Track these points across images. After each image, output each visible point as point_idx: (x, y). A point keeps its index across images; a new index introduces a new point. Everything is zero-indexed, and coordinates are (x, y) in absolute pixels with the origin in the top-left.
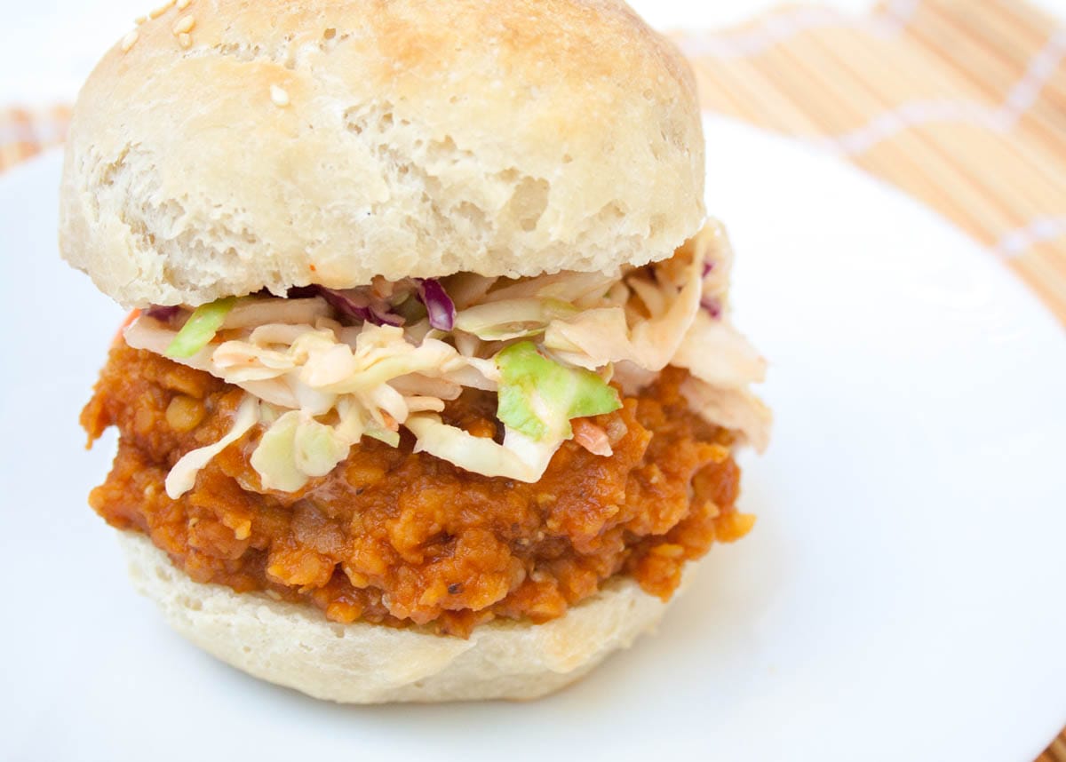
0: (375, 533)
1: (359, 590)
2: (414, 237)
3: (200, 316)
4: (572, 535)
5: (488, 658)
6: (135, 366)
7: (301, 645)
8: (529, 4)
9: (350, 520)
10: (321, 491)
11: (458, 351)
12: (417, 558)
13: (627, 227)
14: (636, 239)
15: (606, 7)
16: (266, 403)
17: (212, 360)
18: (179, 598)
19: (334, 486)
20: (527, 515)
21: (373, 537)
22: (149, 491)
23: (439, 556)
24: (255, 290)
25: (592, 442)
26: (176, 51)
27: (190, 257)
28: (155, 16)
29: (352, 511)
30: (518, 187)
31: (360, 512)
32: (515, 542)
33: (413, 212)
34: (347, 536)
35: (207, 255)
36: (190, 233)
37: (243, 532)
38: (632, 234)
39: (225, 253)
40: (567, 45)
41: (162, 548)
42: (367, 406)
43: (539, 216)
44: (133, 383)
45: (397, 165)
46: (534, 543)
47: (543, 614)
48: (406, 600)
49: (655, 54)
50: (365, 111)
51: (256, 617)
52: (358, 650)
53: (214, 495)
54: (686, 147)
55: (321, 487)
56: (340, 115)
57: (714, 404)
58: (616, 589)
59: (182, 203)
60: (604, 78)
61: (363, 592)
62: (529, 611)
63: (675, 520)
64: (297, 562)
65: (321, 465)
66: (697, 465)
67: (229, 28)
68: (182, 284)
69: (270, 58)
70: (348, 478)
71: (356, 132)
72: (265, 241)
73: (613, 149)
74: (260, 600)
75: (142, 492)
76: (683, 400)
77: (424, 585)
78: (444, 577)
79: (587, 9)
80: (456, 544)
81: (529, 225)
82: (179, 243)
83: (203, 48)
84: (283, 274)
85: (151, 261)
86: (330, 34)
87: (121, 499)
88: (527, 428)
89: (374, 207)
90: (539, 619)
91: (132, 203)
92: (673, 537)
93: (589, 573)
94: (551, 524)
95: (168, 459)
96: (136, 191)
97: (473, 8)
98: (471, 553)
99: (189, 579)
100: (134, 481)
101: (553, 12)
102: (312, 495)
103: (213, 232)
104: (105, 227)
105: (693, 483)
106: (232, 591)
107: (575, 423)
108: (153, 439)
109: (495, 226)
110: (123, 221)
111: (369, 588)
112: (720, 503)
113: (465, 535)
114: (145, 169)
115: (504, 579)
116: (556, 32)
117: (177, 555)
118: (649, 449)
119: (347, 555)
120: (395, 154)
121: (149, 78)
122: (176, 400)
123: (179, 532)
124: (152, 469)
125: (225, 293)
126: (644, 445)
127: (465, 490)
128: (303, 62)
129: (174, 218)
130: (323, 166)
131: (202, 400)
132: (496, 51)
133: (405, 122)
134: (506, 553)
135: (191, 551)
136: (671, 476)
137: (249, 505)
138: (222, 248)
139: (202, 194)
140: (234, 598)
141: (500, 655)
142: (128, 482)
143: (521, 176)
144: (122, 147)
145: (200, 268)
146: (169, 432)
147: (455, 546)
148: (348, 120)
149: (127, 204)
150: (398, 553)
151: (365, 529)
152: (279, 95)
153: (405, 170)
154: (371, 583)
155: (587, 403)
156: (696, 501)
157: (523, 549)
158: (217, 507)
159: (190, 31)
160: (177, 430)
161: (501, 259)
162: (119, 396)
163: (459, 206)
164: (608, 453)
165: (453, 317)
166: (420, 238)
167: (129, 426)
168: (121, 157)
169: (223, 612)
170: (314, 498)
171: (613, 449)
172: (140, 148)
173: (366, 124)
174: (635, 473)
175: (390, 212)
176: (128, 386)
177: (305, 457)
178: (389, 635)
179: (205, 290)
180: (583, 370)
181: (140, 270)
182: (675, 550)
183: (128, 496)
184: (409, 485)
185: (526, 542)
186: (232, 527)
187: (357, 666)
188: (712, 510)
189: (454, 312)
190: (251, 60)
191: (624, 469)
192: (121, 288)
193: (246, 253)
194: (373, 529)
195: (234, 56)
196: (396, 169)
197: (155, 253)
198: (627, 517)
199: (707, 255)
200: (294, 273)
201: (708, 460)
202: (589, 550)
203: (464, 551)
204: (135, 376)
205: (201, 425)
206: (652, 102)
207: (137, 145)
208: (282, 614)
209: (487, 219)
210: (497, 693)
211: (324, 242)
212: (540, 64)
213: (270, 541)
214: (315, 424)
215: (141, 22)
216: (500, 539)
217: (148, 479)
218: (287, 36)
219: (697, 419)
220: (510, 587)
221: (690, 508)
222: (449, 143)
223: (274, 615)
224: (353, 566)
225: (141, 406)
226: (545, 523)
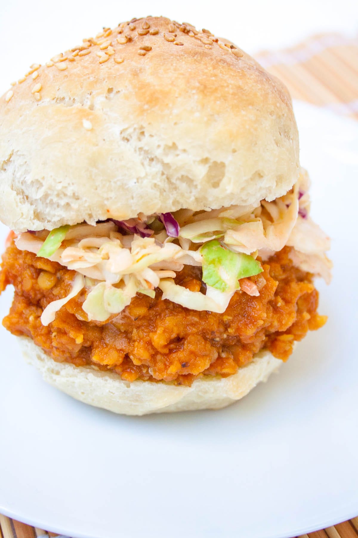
0: (145, 339)
1: (137, 366)
2: (158, 193)
3: (53, 235)
4: (241, 335)
5: (200, 394)
6: (20, 256)
7: (109, 391)
8: (211, 71)
9: (131, 332)
10: (117, 319)
11: (182, 248)
12: (166, 351)
13: (264, 183)
14: (269, 189)
15: (248, 69)
16: (88, 278)
17: (60, 257)
18: (48, 369)
19: (123, 316)
20: (218, 327)
21: (143, 341)
22: (31, 318)
23: (176, 349)
24: (80, 222)
25: (249, 289)
26: (33, 102)
27: (47, 207)
28: (21, 82)
29: (133, 329)
30: (210, 167)
31: (136, 329)
32: (213, 340)
33: (157, 181)
34: (130, 340)
35: (55, 206)
36: (46, 196)
37: (79, 340)
38: (267, 186)
39: (64, 205)
40: (231, 91)
41: (39, 346)
42: (139, 278)
43: (220, 180)
44: (20, 265)
45: (148, 157)
46: (221, 340)
47: (227, 373)
48: (160, 371)
49: (274, 91)
50: (131, 130)
51: (87, 378)
52: (137, 393)
53: (64, 322)
54: (291, 138)
55: (117, 318)
56: (118, 133)
57: (305, 262)
58: (261, 357)
59: (41, 181)
60: (250, 107)
61: (139, 367)
62: (220, 372)
63: (290, 324)
64: (106, 353)
65: (117, 308)
66: (299, 294)
67: (59, 89)
68: (43, 219)
69: (81, 105)
70: (130, 313)
71: (126, 141)
72: (84, 199)
73: (256, 144)
74: (88, 370)
75: (28, 319)
76: (291, 261)
77: (170, 364)
78: (179, 360)
79: (239, 70)
80: (184, 342)
81: (216, 185)
82: (41, 200)
83: (47, 100)
84: (94, 214)
85: (27, 209)
86: (110, 90)
87: (18, 322)
88: (218, 285)
89: (138, 179)
90: (225, 375)
91: (16, 180)
92: (288, 332)
93: (248, 352)
94: (230, 330)
95: (40, 302)
96: (18, 175)
97: (183, 74)
98: (192, 347)
99: (53, 360)
100: (24, 313)
101: (223, 74)
102: (112, 321)
103: (58, 195)
104: (4, 192)
105: (297, 303)
106: (74, 366)
107: (241, 281)
108: (32, 294)
109: (199, 187)
110: (12, 189)
111: (142, 365)
112: (310, 311)
113: (188, 338)
114: (22, 163)
115: (208, 358)
116: (225, 85)
117: (47, 350)
118: (277, 290)
119: (131, 349)
120: (146, 152)
121: (21, 116)
122: (42, 274)
123: (47, 339)
124: (32, 307)
125: (65, 224)
126: (274, 289)
127: (188, 316)
128: (98, 106)
129: (38, 188)
130: (111, 160)
131: (55, 274)
132: (196, 97)
133: (151, 136)
134: (208, 346)
135: (54, 348)
136: (287, 302)
137: (81, 326)
138: (63, 202)
139: (51, 176)
140: (76, 370)
141: (206, 392)
142: (21, 314)
143: (212, 161)
144: (10, 152)
145: (52, 213)
146: (39, 290)
147: (184, 344)
148: (123, 135)
149: (14, 181)
150: (156, 349)
151: (139, 336)
152: (87, 124)
153: (152, 160)
154: (143, 363)
155: (246, 271)
156: (299, 312)
157: (216, 343)
158: (66, 328)
159: (39, 91)
160: (44, 289)
161: (202, 202)
162: (14, 272)
163: (180, 177)
164: (257, 294)
165: (179, 230)
166: (161, 193)
167: (20, 286)
168: (9, 157)
169: (71, 376)
170: (114, 322)
171: (259, 292)
172: (18, 153)
173: (131, 137)
174: (270, 302)
175: (145, 182)
176: (18, 267)
177: (109, 304)
178: (152, 387)
179: (55, 223)
180: (244, 255)
181: (22, 214)
182: (289, 337)
183: (22, 321)
184: (160, 315)
185: (218, 339)
186: (74, 338)
187: (137, 401)
188: (307, 316)
189: (179, 228)
190: (71, 106)
191: (265, 301)
192: (13, 223)
193: (75, 205)
194: (143, 337)
195: (63, 104)
196: (148, 160)
197: (29, 205)
198: (267, 325)
199: (300, 188)
200: (99, 214)
201: (305, 292)
202: (249, 341)
203: (188, 346)
204: (21, 261)
205: (55, 286)
206: (274, 117)
207: (18, 151)
208: (99, 377)
209: (195, 183)
210: (204, 407)
211: (113, 198)
212: (218, 102)
213: (92, 342)
214: (113, 288)
215: (14, 85)
216: (205, 339)
217: (30, 313)
218: (89, 92)
219: (297, 270)
220: (211, 361)
221: (297, 317)
222: (174, 146)
223: (96, 378)
224: (134, 355)
225: (26, 277)
226: (227, 330)
